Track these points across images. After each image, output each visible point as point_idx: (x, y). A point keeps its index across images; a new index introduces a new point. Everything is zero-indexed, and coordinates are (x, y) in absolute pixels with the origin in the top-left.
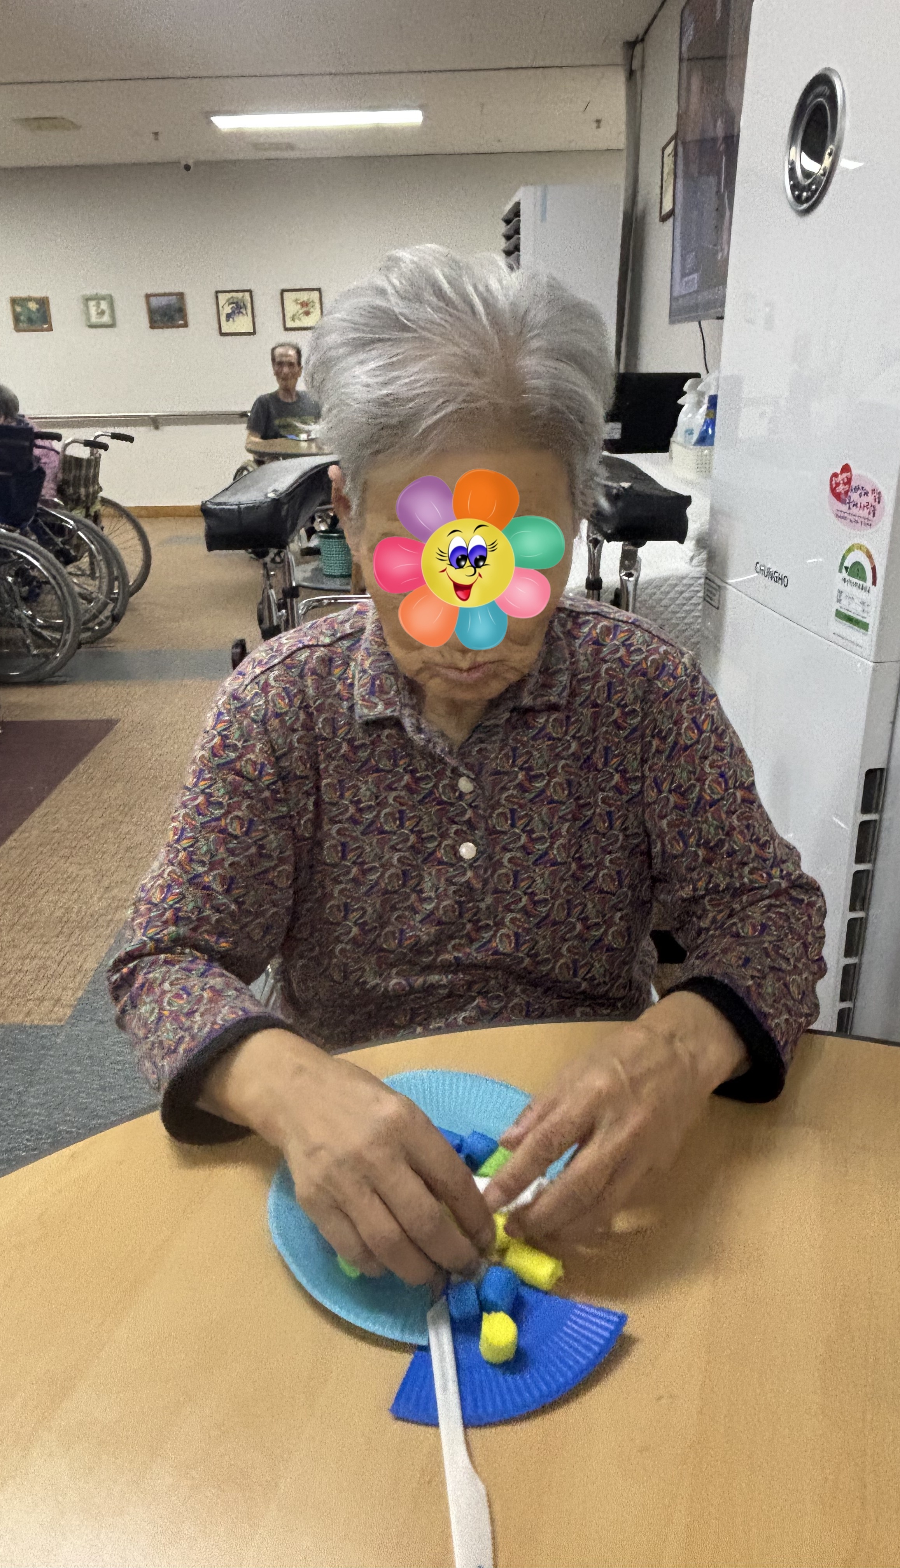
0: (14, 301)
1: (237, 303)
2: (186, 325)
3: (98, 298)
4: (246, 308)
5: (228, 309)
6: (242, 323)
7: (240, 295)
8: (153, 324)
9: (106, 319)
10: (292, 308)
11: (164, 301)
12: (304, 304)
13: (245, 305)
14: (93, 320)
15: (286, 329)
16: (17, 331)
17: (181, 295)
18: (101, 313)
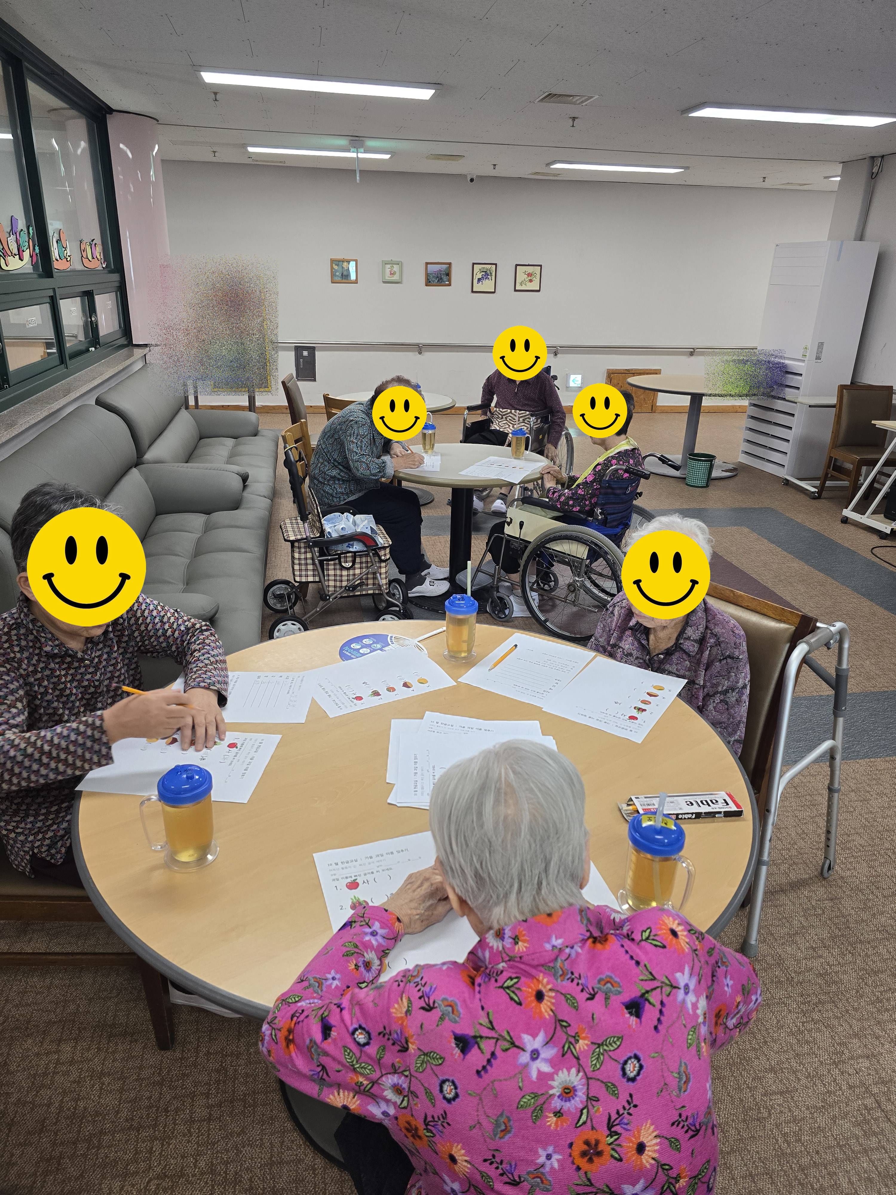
0: (332, 261)
1: (486, 272)
2: (450, 285)
3: (392, 263)
4: (491, 275)
5: (479, 276)
6: (487, 285)
7: (489, 266)
8: (428, 283)
9: (396, 278)
10: (521, 276)
11: (437, 268)
12: (529, 275)
13: (491, 273)
14: (387, 278)
15: (515, 290)
16: (332, 282)
17: (450, 264)
18: (392, 274)
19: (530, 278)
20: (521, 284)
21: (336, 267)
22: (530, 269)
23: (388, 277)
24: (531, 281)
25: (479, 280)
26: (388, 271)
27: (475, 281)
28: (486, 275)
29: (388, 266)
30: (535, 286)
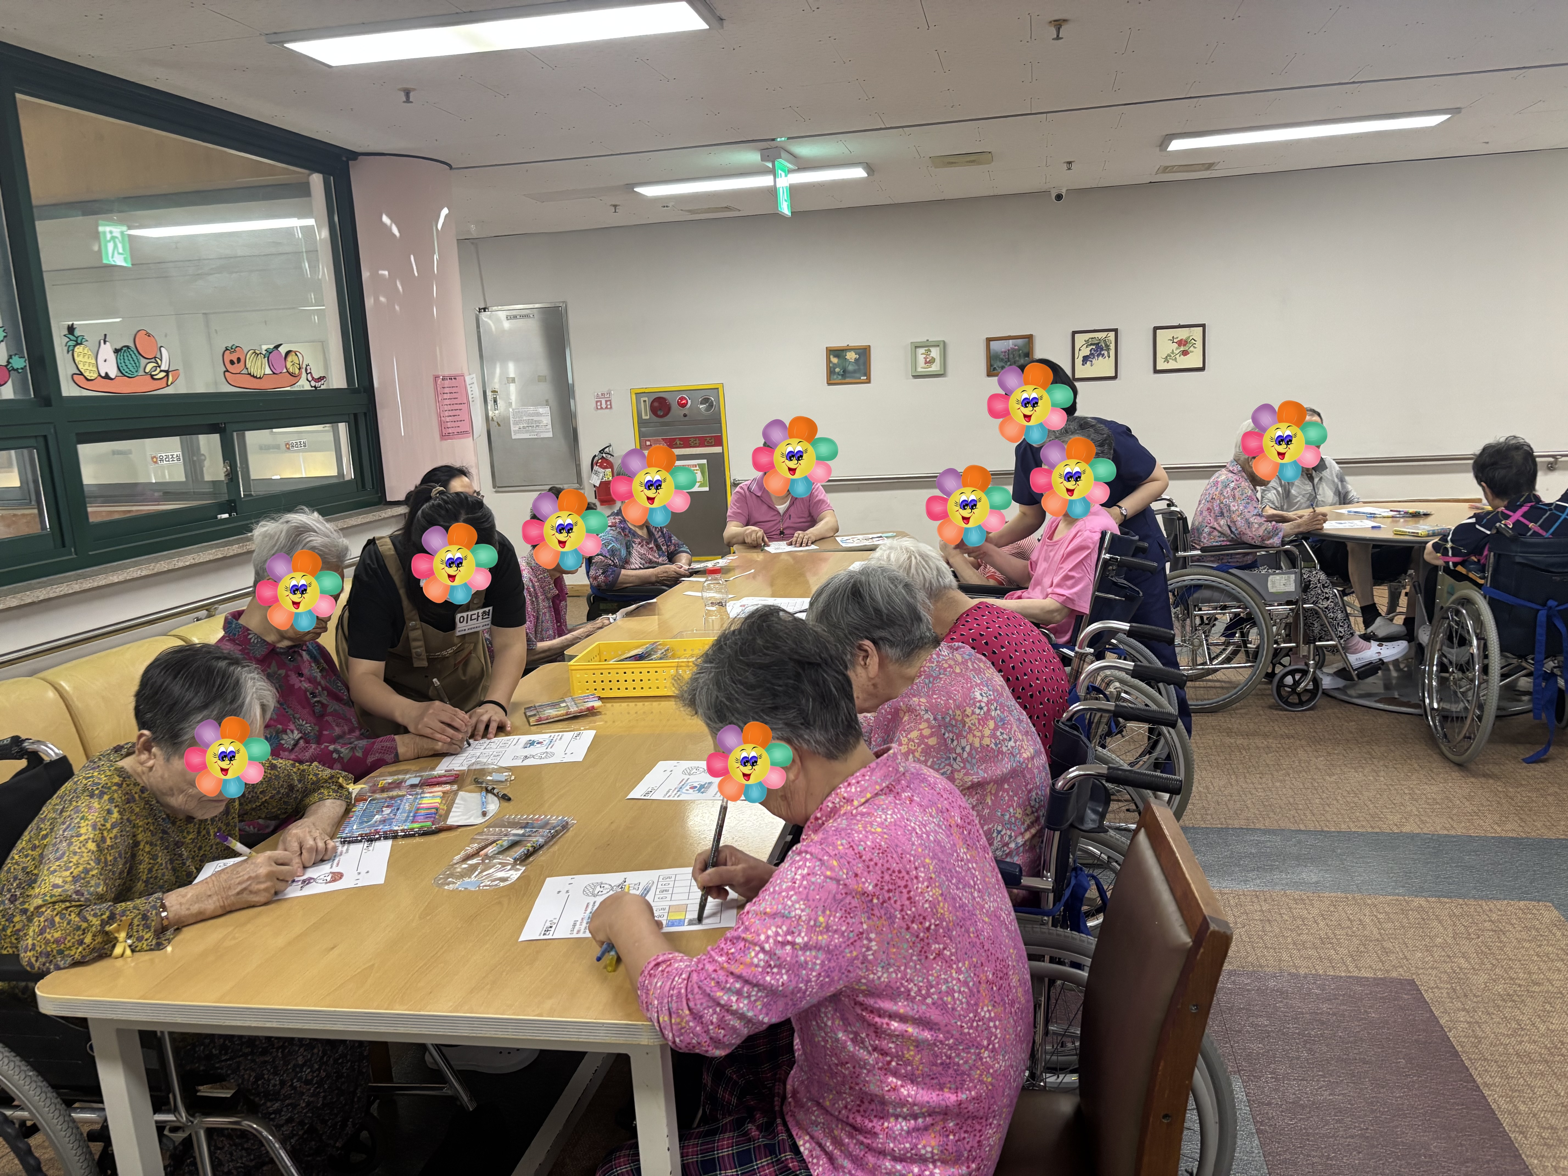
0: (830, 352)
1: (1097, 344)
3: (927, 345)
4: (1108, 349)
5: (1086, 352)
6: (1102, 367)
7: (1103, 335)
8: (991, 371)
9: (935, 368)
10: (1166, 346)
11: (1007, 345)
12: (1182, 342)
13: (1107, 346)
14: (919, 369)
15: (1156, 371)
16: (829, 384)
17: (1030, 338)
18: (930, 362)
19: (1182, 348)
20: (1166, 360)
21: (835, 360)
22: (1182, 334)
23: (921, 368)
24: (1185, 353)
25: (1085, 359)
26: (921, 359)
27: (1079, 361)
28: (1098, 349)
29: (922, 350)
30: (1194, 360)
